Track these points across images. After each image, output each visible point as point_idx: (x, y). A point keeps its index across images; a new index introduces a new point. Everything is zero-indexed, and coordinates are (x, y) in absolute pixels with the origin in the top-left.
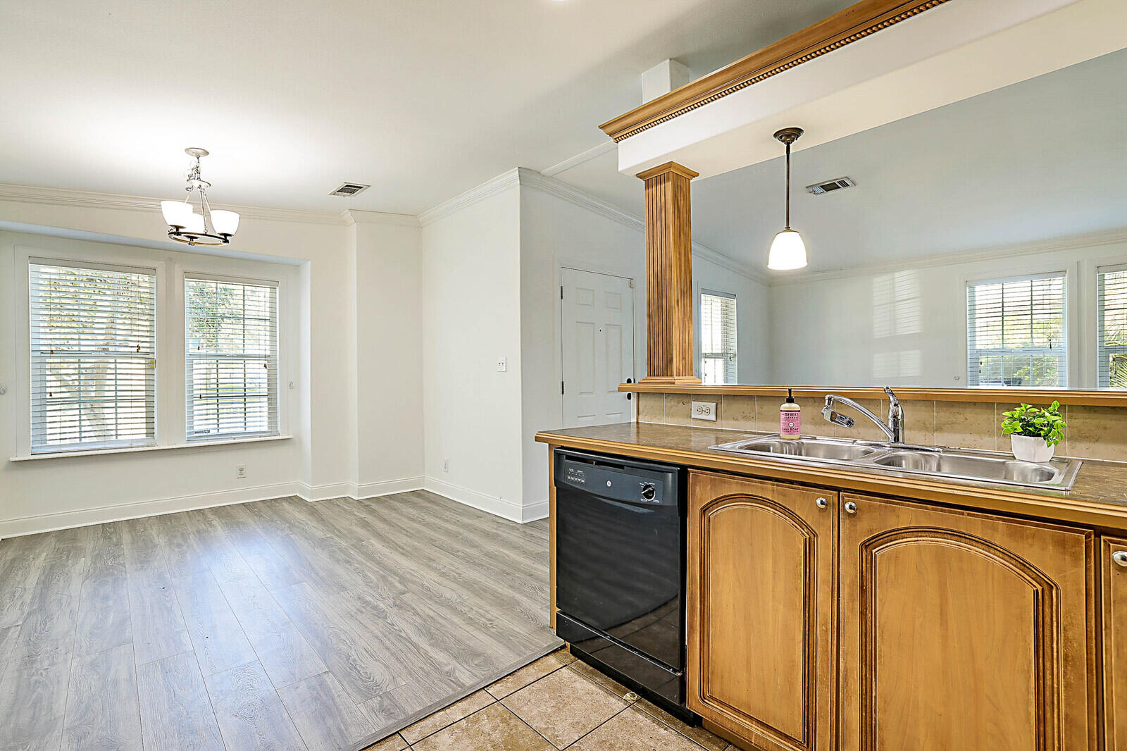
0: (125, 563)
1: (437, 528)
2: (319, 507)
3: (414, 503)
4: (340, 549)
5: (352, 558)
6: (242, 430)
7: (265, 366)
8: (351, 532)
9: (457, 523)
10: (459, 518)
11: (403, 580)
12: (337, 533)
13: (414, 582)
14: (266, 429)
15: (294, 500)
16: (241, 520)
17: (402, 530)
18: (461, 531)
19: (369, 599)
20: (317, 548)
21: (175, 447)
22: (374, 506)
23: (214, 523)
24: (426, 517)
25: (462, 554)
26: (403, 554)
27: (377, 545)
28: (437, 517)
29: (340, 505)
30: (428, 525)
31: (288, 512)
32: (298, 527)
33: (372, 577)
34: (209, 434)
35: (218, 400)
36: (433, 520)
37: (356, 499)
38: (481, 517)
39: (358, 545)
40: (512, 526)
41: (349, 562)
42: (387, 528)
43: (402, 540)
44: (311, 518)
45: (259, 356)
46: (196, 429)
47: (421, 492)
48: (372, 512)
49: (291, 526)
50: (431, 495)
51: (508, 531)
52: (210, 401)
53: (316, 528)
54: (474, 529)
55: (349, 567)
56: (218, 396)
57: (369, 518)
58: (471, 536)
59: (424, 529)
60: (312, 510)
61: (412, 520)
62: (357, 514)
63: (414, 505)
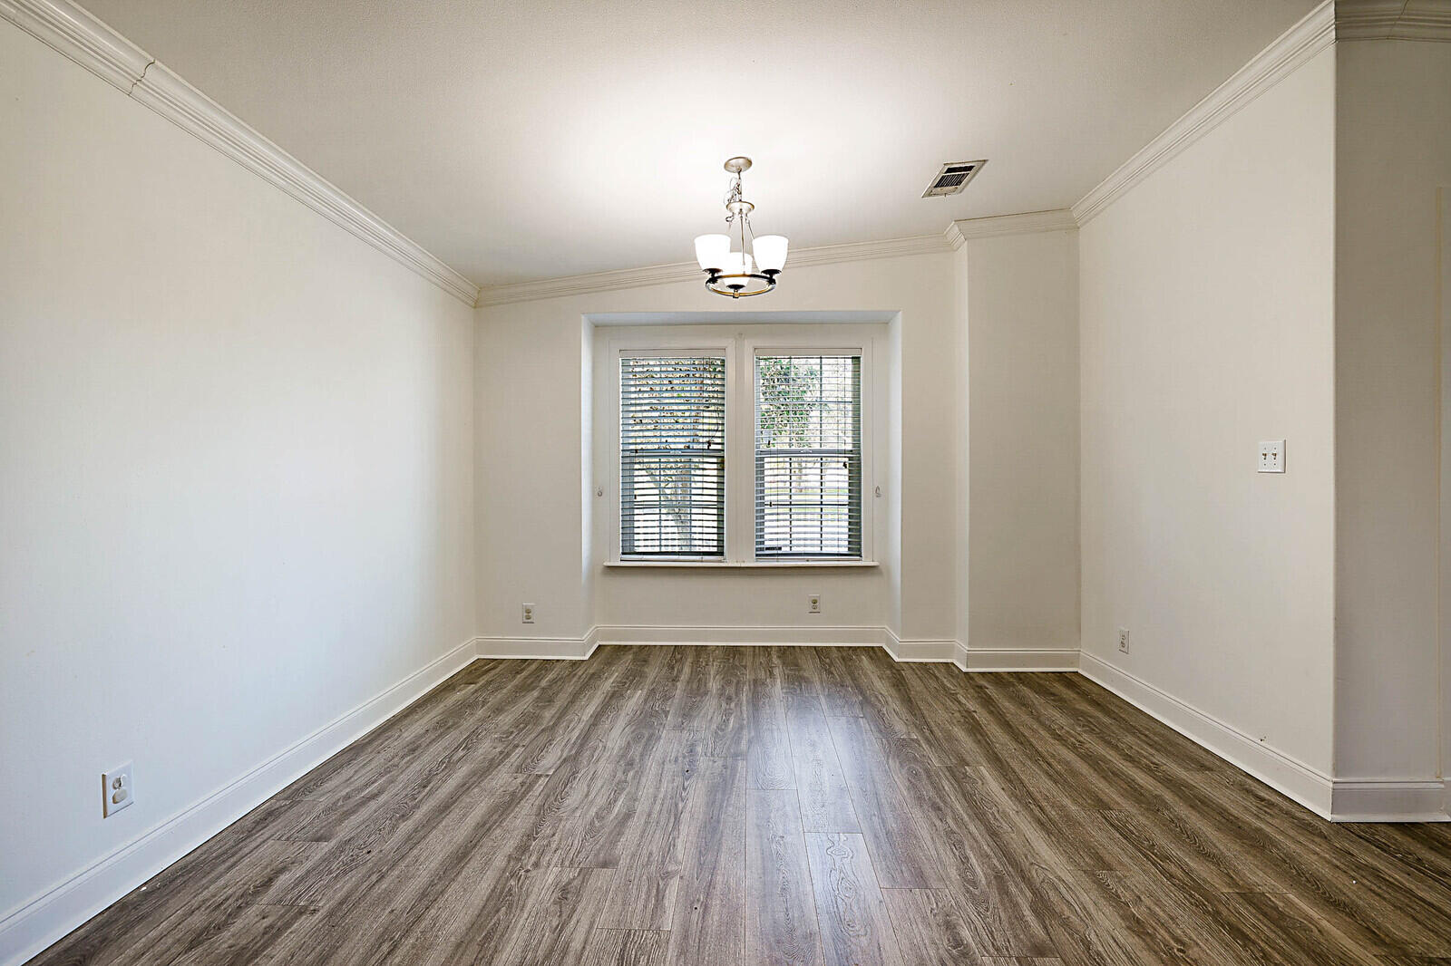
0: (669, 711)
1: (1111, 775)
2: (907, 673)
3: (1062, 700)
4: (927, 771)
5: (945, 803)
6: (817, 550)
7: (845, 465)
8: (950, 738)
9: (1151, 770)
10: (1159, 758)
11: (1042, 907)
12: (927, 733)
13: (1066, 923)
14: (845, 550)
15: (877, 655)
16: (806, 674)
17: (1036, 756)
18: (1168, 796)
19: (966, 934)
20: (893, 758)
21: (743, 565)
22: (991, 690)
23: (776, 671)
24: (1085, 735)
25: (1179, 873)
26: (1042, 824)
27: (993, 785)
28: (1109, 743)
29: (938, 674)
30: (1090, 758)
31: (866, 675)
32: (873, 706)
33: (978, 870)
34: (779, 552)
35: (791, 509)
36: (1100, 749)
37: (964, 669)
38: (1210, 769)
39: (958, 775)
40: (1306, 823)
41: (939, 809)
42: (1012, 745)
43: (1040, 784)
44: (893, 692)
45: (839, 452)
46: (768, 544)
47: (1075, 679)
48: (987, 702)
49: (866, 701)
50: (1095, 689)
51: (1292, 833)
52: (780, 511)
53: (897, 714)
54: (1200, 803)
55: (938, 823)
56: (791, 504)
57: (982, 716)
58: (1195, 821)
59: (1083, 768)
60: (897, 675)
61: (1059, 738)
62: (963, 701)
63: (1061, 703)
